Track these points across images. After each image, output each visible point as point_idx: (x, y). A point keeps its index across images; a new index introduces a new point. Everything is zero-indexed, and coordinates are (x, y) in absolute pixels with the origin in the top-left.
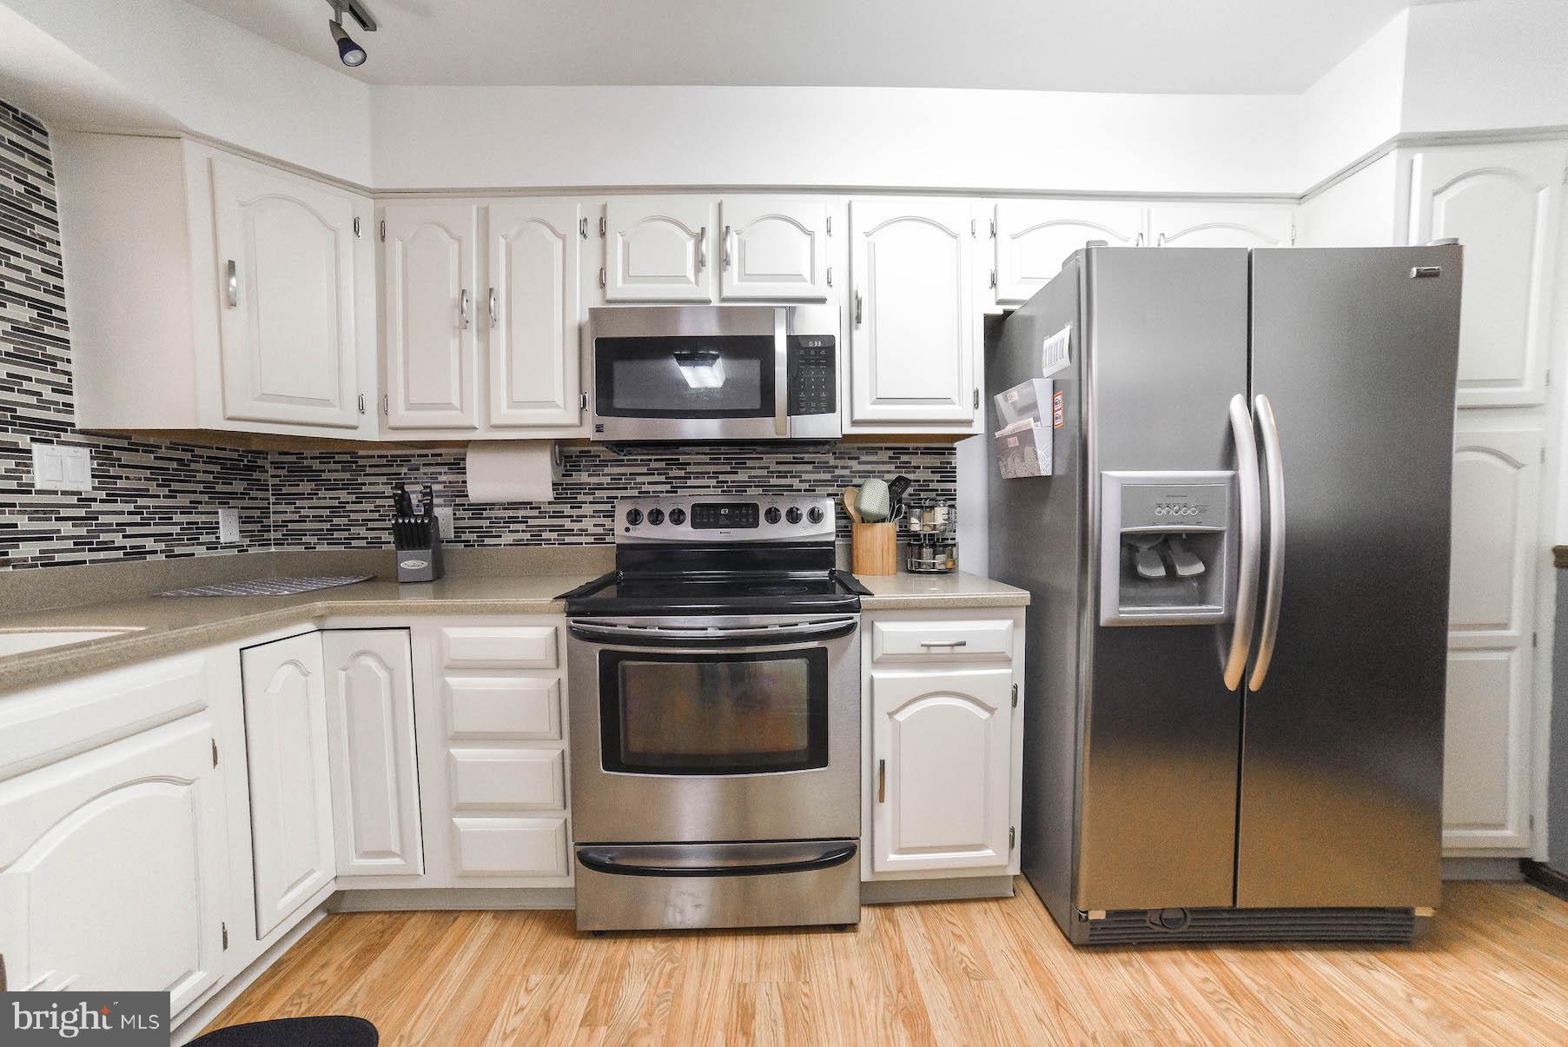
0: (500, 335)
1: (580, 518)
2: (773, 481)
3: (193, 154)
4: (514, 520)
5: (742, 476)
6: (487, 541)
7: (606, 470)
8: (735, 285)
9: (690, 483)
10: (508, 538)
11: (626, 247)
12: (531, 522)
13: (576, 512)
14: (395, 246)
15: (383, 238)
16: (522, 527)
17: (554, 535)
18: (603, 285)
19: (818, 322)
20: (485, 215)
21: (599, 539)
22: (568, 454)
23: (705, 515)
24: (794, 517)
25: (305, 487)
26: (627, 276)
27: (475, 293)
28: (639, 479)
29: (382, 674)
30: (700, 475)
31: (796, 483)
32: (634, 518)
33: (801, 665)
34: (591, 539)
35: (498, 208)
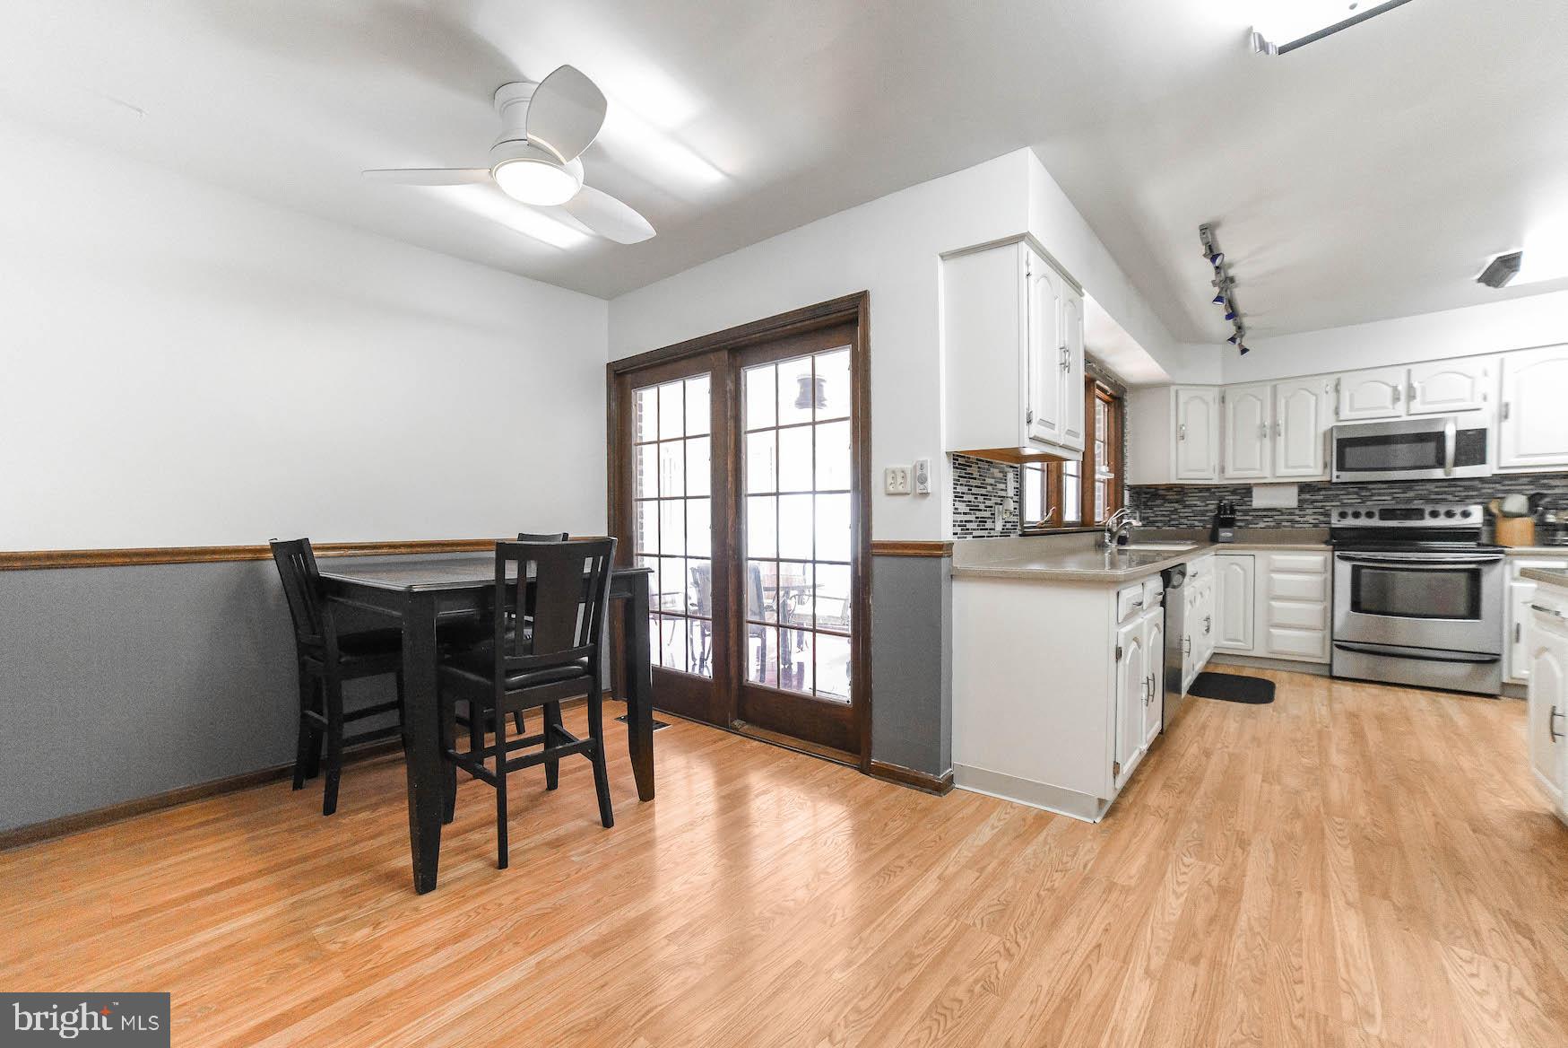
0: (1281, 440)
1: (1304, 516)
2: (1433, 497)
3: (1173, 389)
4: (1265, 516)
5: (1411, 494)
6: (1251, 526)
7: (1321, 493)
8: (1417, 406)
9: (1375, 498)
10: (1262, 525)
11: (1352, 396)
12: (1276, 517)
13: (1303, 513)
14: (1230, 406)
15: (1223, 402)
16: (1271, 519)
17: (1289, 524)
18: (1337, 413)
19: (1470, 422)
20: (1275, 388)
21: (1315, 526)
22: (1305, 488)
23: (1386, 514)
24: (1450, 514)
26: (1352, 409)
27: (1268, 423)
28: (1341, 497)
29: (1241, 572)
30: (1379, 495)
31: (1450, 497)
32: (1343, 515)
33: (1463, 578)
34: (1311, 525)
35: (1281, 387)
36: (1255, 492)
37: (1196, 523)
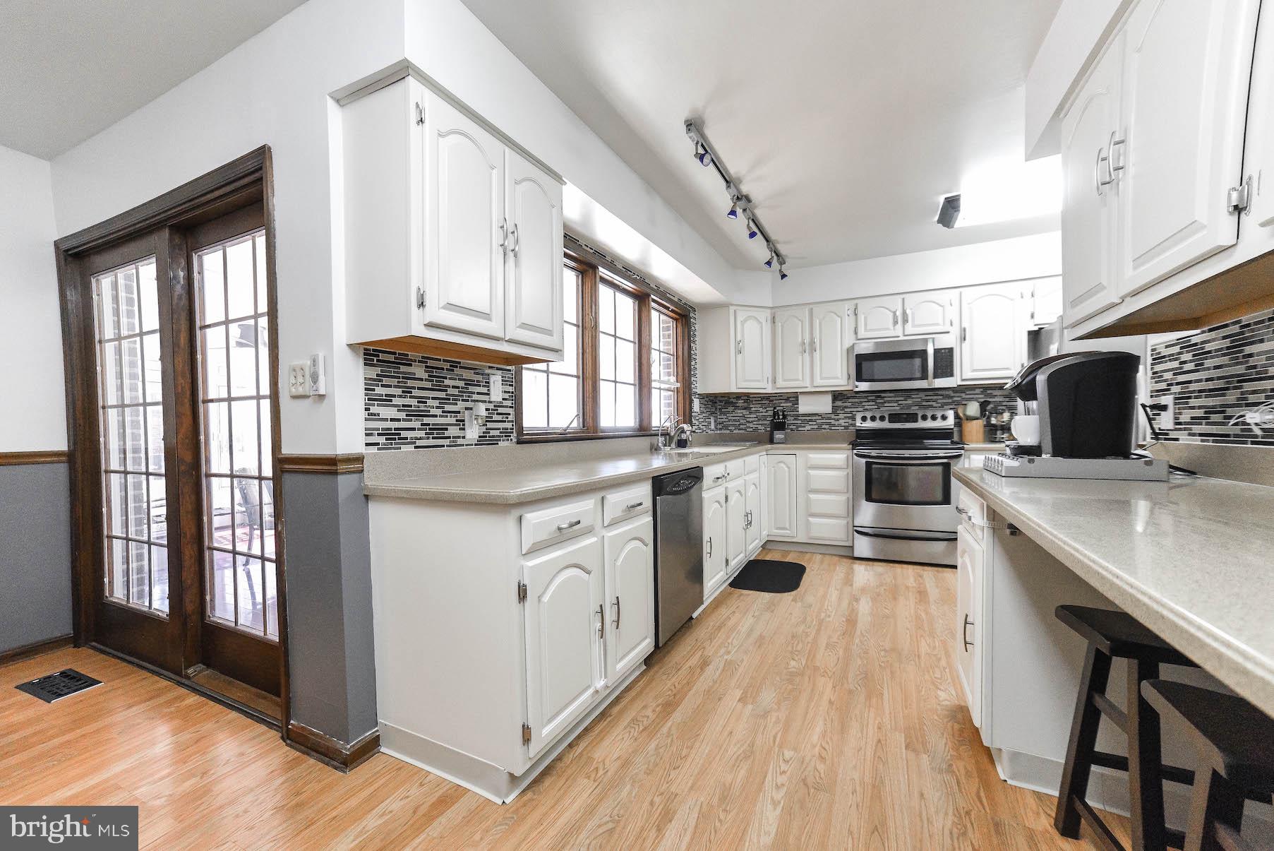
0: (817, 355)
1: (838, 420)
2: (924, 403)
3: (732, 309)
4: (811, 420)
5: (909, 402)
6: (800, 429)
7: (850, 400)
8: (910, 329)
9: (886, 405)
10: (808, 427)
11: (865, 318)
12: (818, 421)
13: (836, 417)
14: (779, 325)
15: (774, 322)
16: (814, 423)
17: (827, 427)
18: (856, 333)
19: (944, 342)
20: (811, 311)
21: (846, 428)
22: (837, 396)
23: (894, 418)
24: (934, 418)
25: (731, 409)
26: (866, 330)
27: (807, 341)
28: (864, 404)
29: (786, 469)
30: (889, 402)
31: (934, 404)
32: (864, 419)
33: (940, 469)
34: (843, 428)
35: (816, 309)
36: (801, 399)
37: (760, 427)
